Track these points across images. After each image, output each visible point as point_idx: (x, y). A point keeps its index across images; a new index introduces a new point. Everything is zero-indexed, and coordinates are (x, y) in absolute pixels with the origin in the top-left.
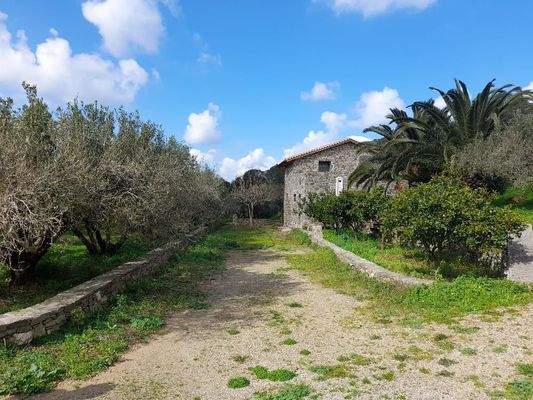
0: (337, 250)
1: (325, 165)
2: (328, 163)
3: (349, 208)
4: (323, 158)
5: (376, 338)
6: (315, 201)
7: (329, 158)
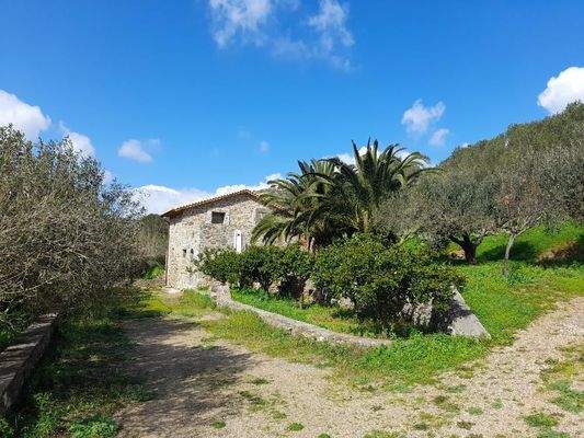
0: (262, 313)
1: (218, 218)
2: (223, 215)
3: (261, 264)
4: (217, 210)
5: (376, 409)
6: (213, 257)
7: (223, 210)
